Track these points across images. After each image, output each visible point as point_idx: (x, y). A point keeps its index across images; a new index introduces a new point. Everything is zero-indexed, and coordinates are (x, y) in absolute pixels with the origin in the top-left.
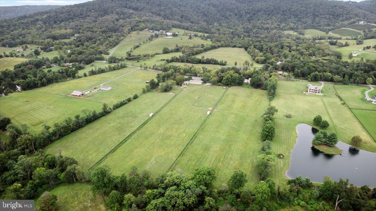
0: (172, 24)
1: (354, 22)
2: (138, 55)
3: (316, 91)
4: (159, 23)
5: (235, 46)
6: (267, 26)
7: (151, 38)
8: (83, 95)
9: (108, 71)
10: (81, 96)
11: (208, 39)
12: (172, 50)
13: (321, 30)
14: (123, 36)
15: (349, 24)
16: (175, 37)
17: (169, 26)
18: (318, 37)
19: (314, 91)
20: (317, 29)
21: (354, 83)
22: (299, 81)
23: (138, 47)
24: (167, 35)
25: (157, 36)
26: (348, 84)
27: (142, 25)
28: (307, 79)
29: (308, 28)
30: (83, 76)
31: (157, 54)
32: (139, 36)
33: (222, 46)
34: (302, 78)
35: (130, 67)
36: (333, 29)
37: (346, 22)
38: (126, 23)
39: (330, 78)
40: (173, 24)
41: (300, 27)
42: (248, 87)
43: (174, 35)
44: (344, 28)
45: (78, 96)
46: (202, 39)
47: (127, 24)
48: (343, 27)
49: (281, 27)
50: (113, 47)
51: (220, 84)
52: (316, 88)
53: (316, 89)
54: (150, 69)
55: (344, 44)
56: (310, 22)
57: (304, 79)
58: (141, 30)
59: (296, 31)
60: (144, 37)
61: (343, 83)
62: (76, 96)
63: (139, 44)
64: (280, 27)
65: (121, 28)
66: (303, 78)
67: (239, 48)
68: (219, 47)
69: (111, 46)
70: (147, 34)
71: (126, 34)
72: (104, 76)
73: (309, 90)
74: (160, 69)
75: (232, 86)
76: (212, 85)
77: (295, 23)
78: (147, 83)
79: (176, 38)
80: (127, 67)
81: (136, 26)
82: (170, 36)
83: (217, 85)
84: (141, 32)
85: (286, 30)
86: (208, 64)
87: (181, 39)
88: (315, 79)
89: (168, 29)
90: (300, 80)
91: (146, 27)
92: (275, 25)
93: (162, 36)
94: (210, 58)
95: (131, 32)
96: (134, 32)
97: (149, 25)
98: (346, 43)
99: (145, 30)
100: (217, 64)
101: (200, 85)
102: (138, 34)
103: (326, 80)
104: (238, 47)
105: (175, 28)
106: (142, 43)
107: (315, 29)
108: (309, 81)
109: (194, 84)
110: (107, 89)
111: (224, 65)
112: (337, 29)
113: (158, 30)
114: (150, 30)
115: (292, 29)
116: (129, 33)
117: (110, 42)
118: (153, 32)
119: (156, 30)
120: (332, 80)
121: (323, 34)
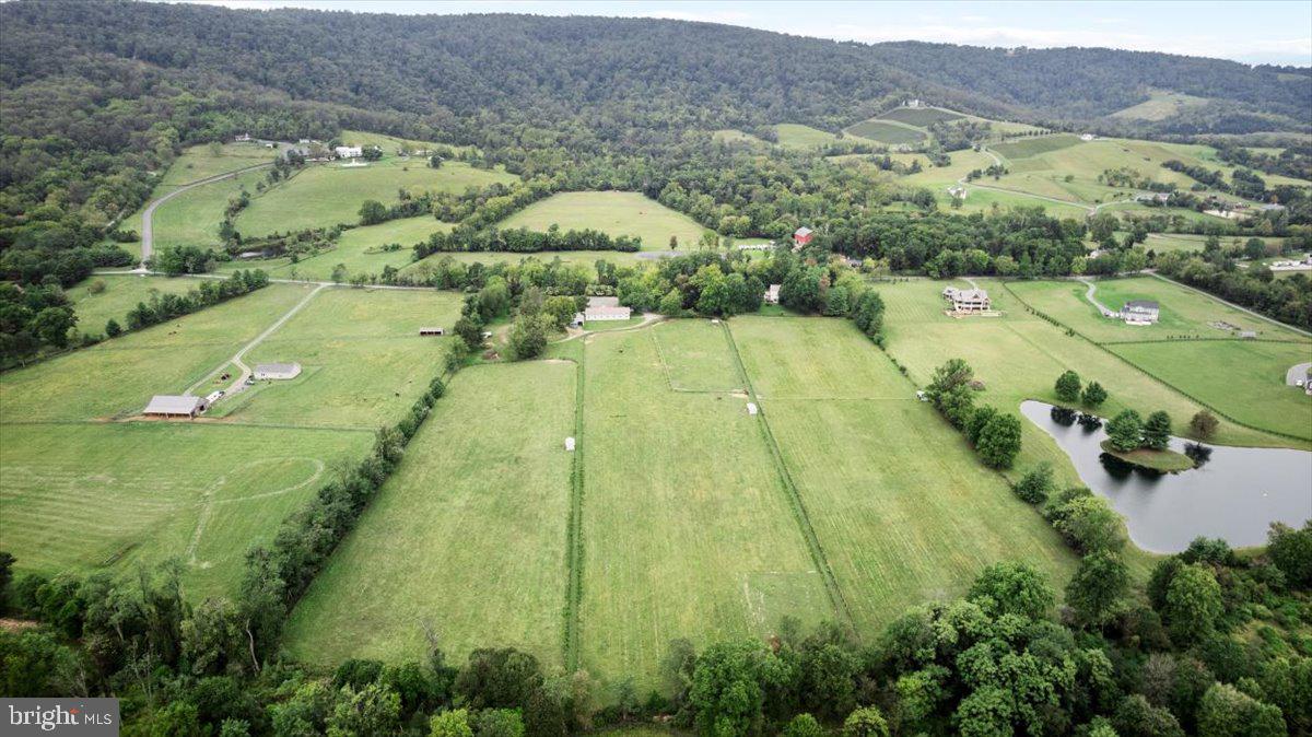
0: (336, 117)
1: (896, 104)
2: (270, 237)
3: (978, 306)
4: (284, 111)
5: (606, 187)
6: (657, 116)
7: (281, 171)
8: (202, 408)
9: (202, 305)
10: (197, 413)
11: (496, 167)
12: (393, 210)
13: (818, 126)
14: (156, 166)
15: (884, 107)
16: (374, 164)
17: (330, 123)
18: (826, 147)
19: (971, 306)
20: (805, 123)
21: (1045, 273)
22: (907, 280)
23: (243, 205)
24: (338, 158)
25: (297, 162)
26: (1032, 280)
27: (222, 122)
28: (927, 274)
29: (780, 122)
30: (105, 335)
31: (343, 227)
32: (223, 164)
33: (563, 188)
34: (909, 272)
35: (285, 284)
36: (847, 124)
37: (877, 104)
38: (149, 112)
39: (985, 264)
40: (339, 117)
41: (755, 117)
42: (782, 315)
43: (371, 156)
44: (873, 120)
45: (186, 415)
46: (474, 165)
47: (157, 119)
48: (870, 117)
49: (703, 118)
50: (133, 212)
51: (691, 311)
52: (976, 297)
53: (976, 300)
54: (374, 283)
55: (909, 165)
56: (778, 102)
57: (915, 275)
58: (226, 138)
59: (749, 132)
60: (246, 166)
61: (1022, 276)
62: (171, 415)
63: (240, 193)
64: (698, 120)
65: (134, 134)
66: (914, 272)
67: (620, 190)
68: (554, 190)
69: (122, 206)
70: (253, 154)
71: (167, 157)
72: (205, 327)
73: (956, 305)
74: (423, 280)
75: (732, 315)
76: (666, 319)
77: (737, 107)
78: (423, 333)
79: (377, 167)
80: (268, 284)
81: (194, 125)
82: (351, 158)
83: (683, 317)
84: (227, 149)
85: (718, 129)
86: (576, 249)
87: (405, 169)
88: (950, 271)
89: (329, 133)
90: (909, 278)
91: (241, 128)
92: (683, 112)
93: (321, 159)
94: (580, 229)
95: (184, 151)
96: (197, 150)
97: (249, 121)
98: (915, 163)
99: (239, 138)
100: (608, 249)
101: (625, 323)
102: (218, 155)
103: (976, 270)
104: (618, 188)
105: (351, 129)
106: (252, 190)
107: (800, 123)
108: (935, 279)
109: (606, 322)
110: (285, 376)
111: (635, 250)
112: (859, 124)
113: (294, 140)
114: (260, 141)
115: (734, 124)
116: (178, 154)
117: (116, 192)
118: (275, 146)
119: (285, 139)
120: (990, 271)
121: (828, 139)
